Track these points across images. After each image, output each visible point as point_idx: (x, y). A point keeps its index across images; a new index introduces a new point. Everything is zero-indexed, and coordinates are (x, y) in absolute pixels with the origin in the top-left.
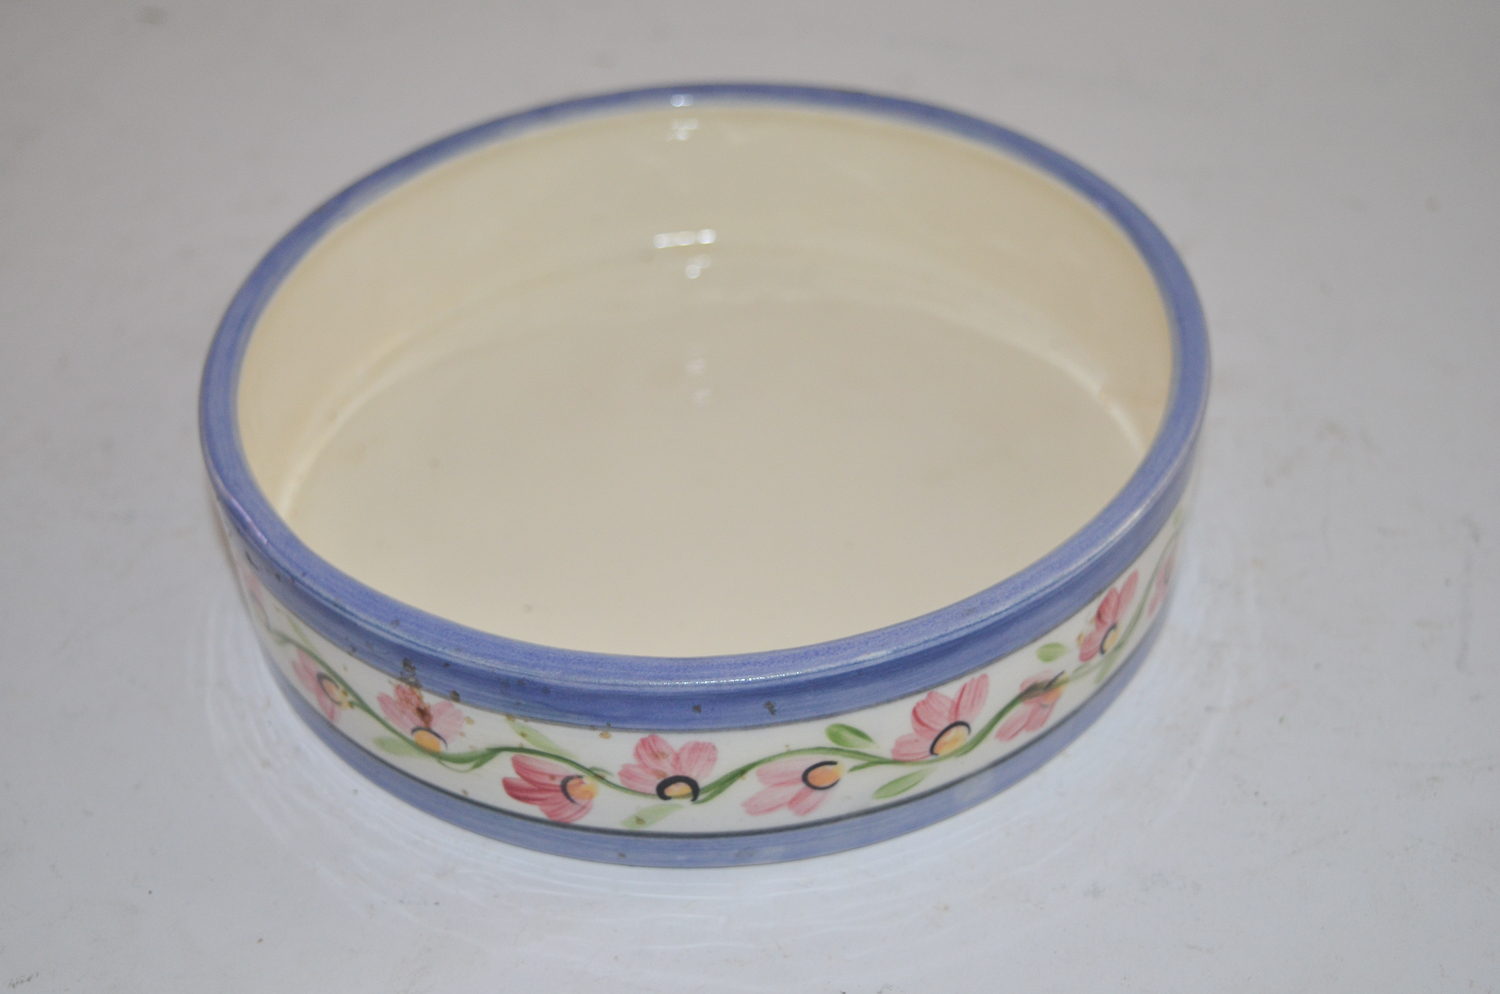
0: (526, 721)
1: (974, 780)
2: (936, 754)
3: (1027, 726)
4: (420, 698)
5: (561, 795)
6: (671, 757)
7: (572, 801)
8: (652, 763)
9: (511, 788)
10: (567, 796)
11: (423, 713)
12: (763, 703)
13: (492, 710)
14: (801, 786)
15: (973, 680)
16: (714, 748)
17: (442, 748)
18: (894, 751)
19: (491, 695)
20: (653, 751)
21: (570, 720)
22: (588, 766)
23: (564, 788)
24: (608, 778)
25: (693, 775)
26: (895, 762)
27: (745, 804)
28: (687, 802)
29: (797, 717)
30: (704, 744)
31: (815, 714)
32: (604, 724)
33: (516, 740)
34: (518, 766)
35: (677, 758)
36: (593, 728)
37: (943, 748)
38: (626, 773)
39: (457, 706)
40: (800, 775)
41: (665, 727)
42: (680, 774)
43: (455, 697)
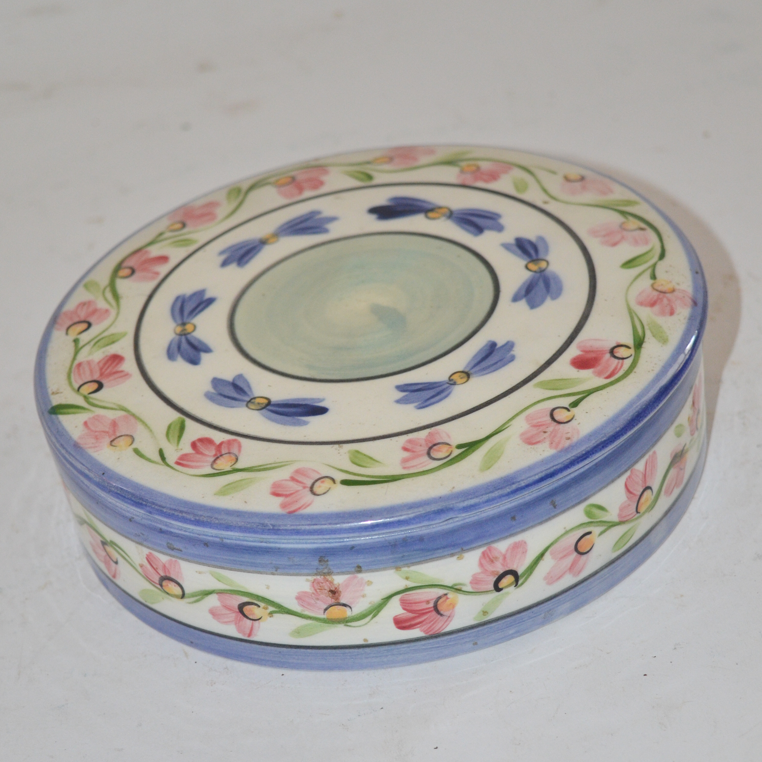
0: (409, 567)
1: (658, 528)
2: (639, 513)
3: (677, 485)
4: (331, 583)
5: (434, 613)
6: (501, 559)
7: (441, 615)
8: (490, 568)
9: (400, 623)
10: (438, 612)
11: (334, 592)
12: (549, 502)
13: (385, 569)
14: (575, 554)
15: (650, 456)
16: (525, 543)
17: (348, 613)
18: (620, 515)
19: (384, 558)
20: (490, 558)
21: (438, 555)
22: (450, 585)
23: (436, 609)
24: (464, 589)
25: (514, 567)
26: (621, 523)
27: (545, 578)
28: (512, 588)
29: (568, 506)
30: (519, 542)
31: (577, 501)
32: (459, 550)
33: (401, 584)
34: (405, 604)
35: (505, 558)
36: (452, 555)
37: (642, 509)
38: (475, 581)
39: (360, 575)
40: (573, 547)
41: (496, 538)
42: (507, 569)
43: (359, 569)
